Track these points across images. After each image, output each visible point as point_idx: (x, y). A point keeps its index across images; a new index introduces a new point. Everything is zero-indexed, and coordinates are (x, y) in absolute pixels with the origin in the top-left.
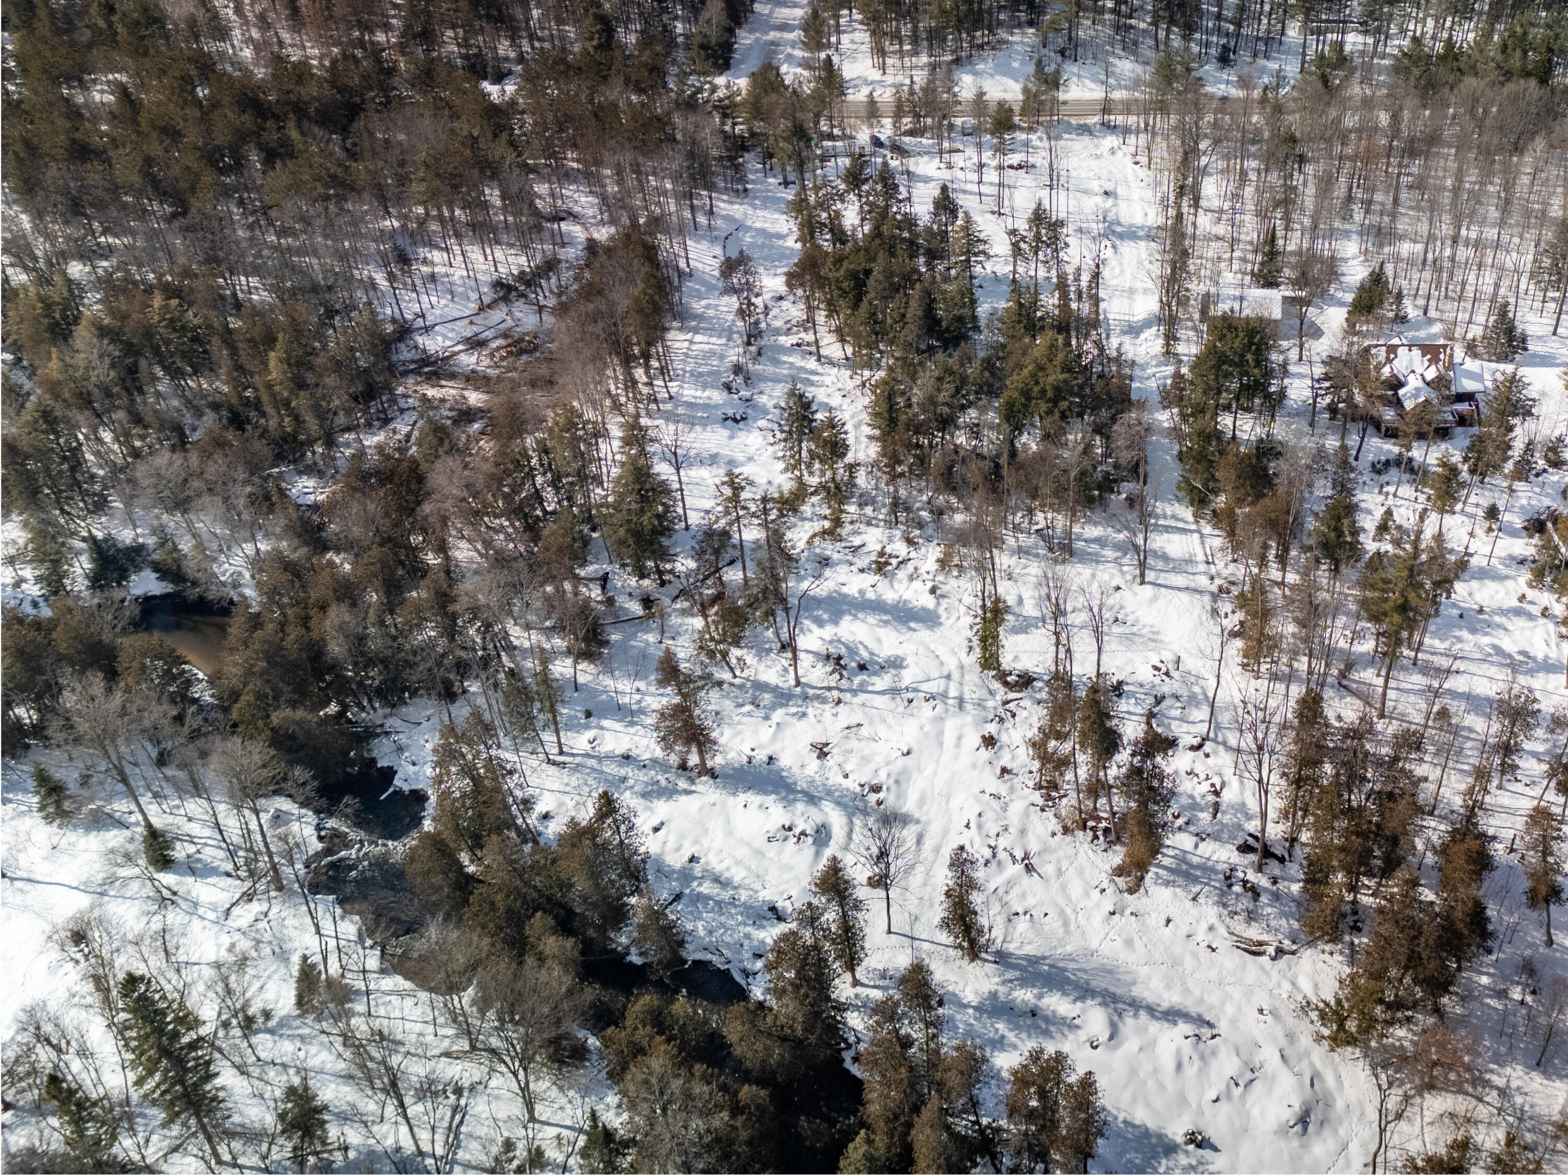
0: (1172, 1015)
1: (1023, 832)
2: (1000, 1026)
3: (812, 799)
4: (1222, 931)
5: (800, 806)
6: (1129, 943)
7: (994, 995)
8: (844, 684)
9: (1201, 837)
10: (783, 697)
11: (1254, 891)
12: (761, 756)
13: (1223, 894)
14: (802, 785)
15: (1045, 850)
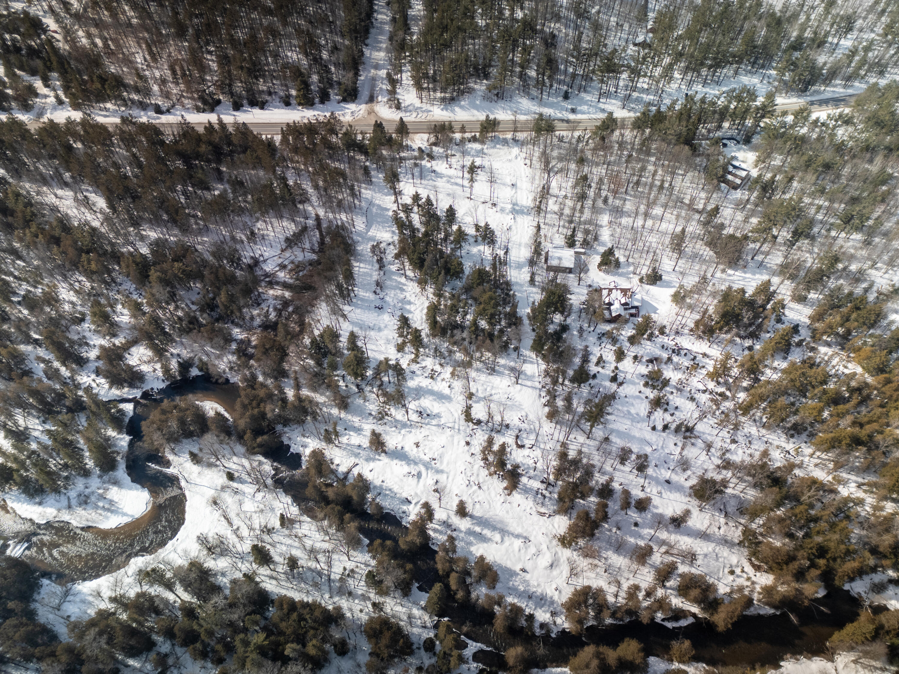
0: (518, 536)
1: (478, 475)
2: (472, 538)
3: (416, 463)
4: (534, 509)
5: (412, 466)
6: (507, 512)
7: (469, 529)
8: (423, 421)
9: (530, 478)
10: (404, 425)
11: (544, 497)
12: (399, 448)
13: (535, 497)
14: (412, 458)
15: (484, 481)
